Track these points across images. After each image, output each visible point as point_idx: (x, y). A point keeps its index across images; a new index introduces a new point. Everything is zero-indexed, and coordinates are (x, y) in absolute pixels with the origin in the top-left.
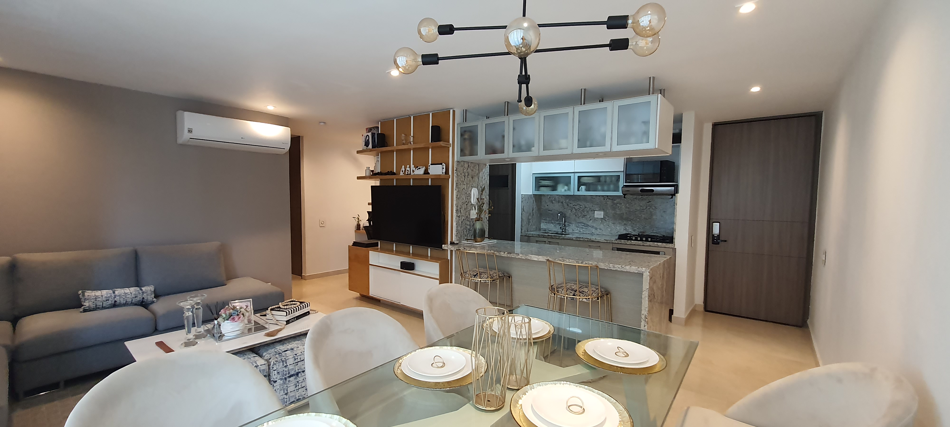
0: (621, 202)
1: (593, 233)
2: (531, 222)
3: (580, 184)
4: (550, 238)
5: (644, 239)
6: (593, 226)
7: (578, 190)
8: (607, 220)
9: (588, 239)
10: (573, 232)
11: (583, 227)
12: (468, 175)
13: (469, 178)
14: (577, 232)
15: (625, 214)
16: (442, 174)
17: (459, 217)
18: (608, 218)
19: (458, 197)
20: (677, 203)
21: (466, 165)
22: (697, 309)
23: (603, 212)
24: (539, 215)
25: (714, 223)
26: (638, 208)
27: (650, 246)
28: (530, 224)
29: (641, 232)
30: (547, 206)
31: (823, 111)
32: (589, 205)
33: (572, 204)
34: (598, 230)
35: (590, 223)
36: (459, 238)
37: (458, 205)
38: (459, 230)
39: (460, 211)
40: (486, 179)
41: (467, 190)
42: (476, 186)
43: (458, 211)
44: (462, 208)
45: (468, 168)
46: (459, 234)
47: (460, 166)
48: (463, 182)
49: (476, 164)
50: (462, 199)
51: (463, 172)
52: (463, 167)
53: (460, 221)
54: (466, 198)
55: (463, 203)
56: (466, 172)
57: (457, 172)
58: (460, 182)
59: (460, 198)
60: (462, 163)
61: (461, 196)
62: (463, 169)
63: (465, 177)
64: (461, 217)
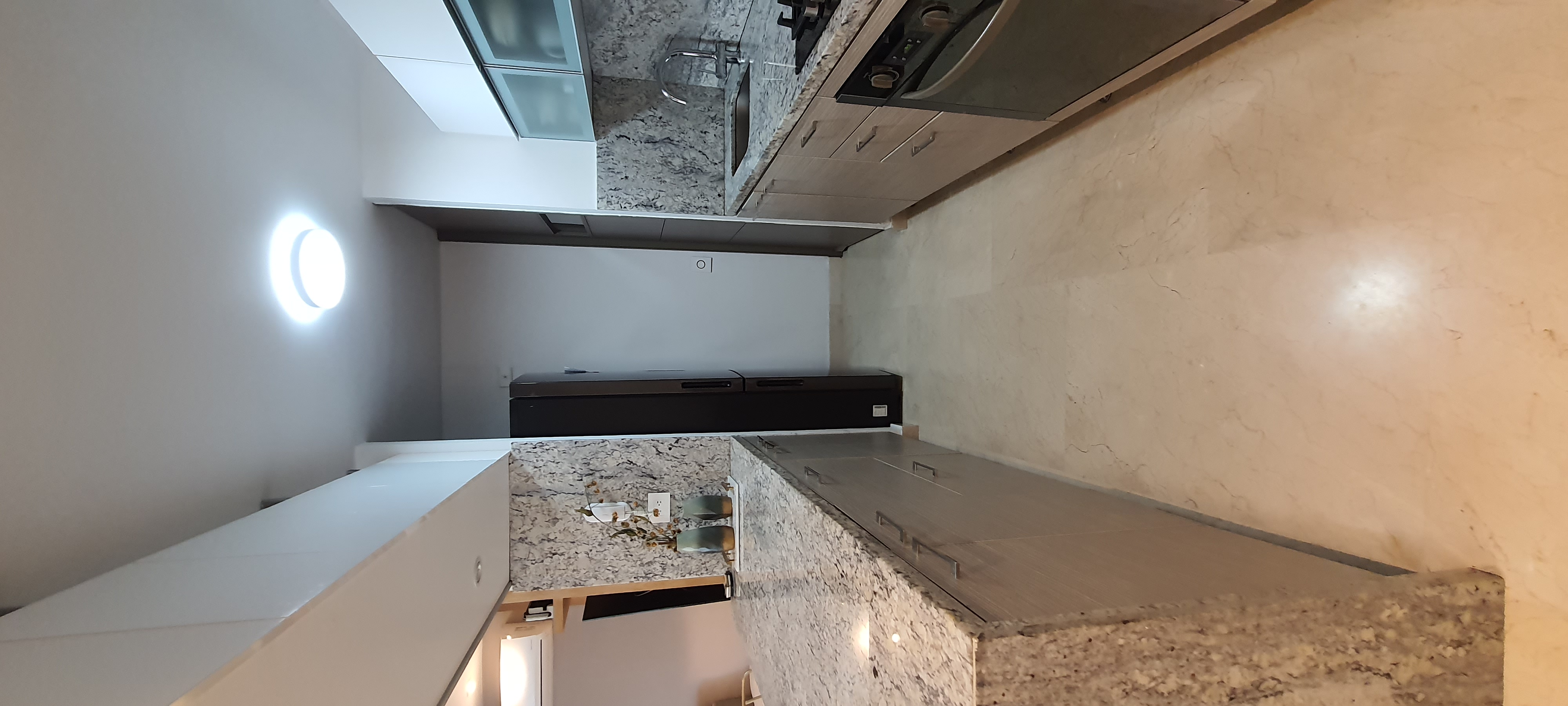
2: (693, 154)
12: (549, 540)
13: (558, 535)
19: (611, 576)
21: (522, 551)
24: (672, 101)
28: (701, 160)
30: (638, 68)
36: (718, 562)
37: (633, 573)
38: (699, 564)
39: (649, 566)
40: (557, 458)
41: (591, 543)
42: (578, 502)
43: (650, 572)
44: (642, 557)
45: (526, 541)
46: (708, 565)
47: (524, 575)
48: (570, 558)
49: (512, 504)
50: (618, 558)
51: (542, 561)
52: (528, 563)
53: (676, 564)
54: (612, 542)
55: (628, 553)
56: (538, 547)
57: (544, 584)
58: (570, 572)
59: (615, 567)
60: (517, 568)
61: (610, 566)
62: (534, 562)
63: (554, 554)
64: (664, 557)
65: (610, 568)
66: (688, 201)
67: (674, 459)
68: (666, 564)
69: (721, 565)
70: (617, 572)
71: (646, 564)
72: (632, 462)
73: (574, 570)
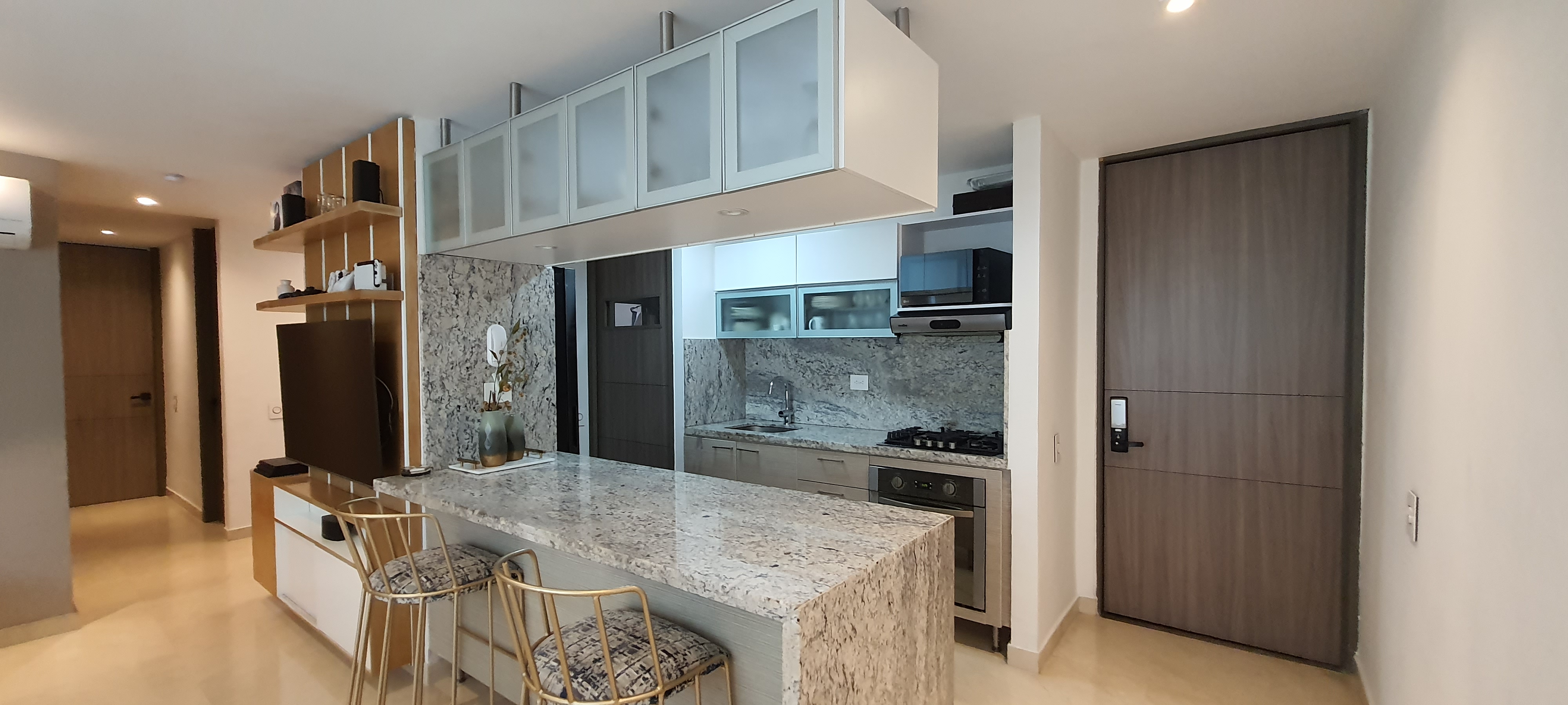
0: (904, 353)
1: (848, 424)
2: (716, 402)
3: (810, 312)
4: (741, 441)
5: (941, 445)
6: (849, 410)
7: (807, 328)
8: (876, 395)
9: (818, 443)
10: (808, 422)
11: (829, 411)
12: (471, 292)
13: (476, 300)
14: (816, 422)
15: (912, 381)
16: (372, 287)
17: (439, 401)
18: (877, 391)
19: (431, 349)
20: (1008, 353)
21: (462, 267)
22: (1082, 609)
23: (867, 376)
24: (738, 386)
25: (1113, 401)
26: (941, 367)
27: (951, 463)
28: (713, 407)
29: (949, 424)
30: (757, 364)
31: (1368, 110)
32: (838, 361)
33: (805, 359)
34: (859, 417)
35: (842, 402)
36: (440, 456)
37: (434, 371)
38: (439, 437)
39: (440, 386)
40: (542, 304)
41: (467, 330)
42: (505, 320)
43: (434, 387)
44: (450, 378)
45: (471, 272)
46: (438, 446)
47: (438, 267)
48: (453, 310)
49: (505, 264)
50: (450, 355)
51: (451, 285)
52: (450, 272)
53: (441, 412)
54: (466, 350)
55: (455, 365)
56: (465, 283)
57: (427, 285)
58: (438, 309)
59: (441, 353)
60: (446, 261)
61: (442, 347)
62: (451, 277)
63: (457, 296)
64: (449, 400)
65: (440, 347)
66: (692, 400)
67: (539, 403)
68: (441, 403)
69: (438, 459)
70: (436, 354)
71: (443, 383)
72: (537, 366)
73: (440, 313)
